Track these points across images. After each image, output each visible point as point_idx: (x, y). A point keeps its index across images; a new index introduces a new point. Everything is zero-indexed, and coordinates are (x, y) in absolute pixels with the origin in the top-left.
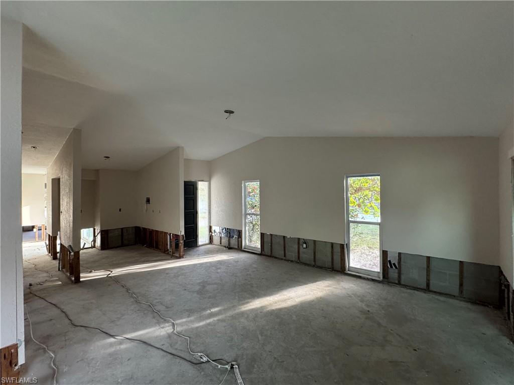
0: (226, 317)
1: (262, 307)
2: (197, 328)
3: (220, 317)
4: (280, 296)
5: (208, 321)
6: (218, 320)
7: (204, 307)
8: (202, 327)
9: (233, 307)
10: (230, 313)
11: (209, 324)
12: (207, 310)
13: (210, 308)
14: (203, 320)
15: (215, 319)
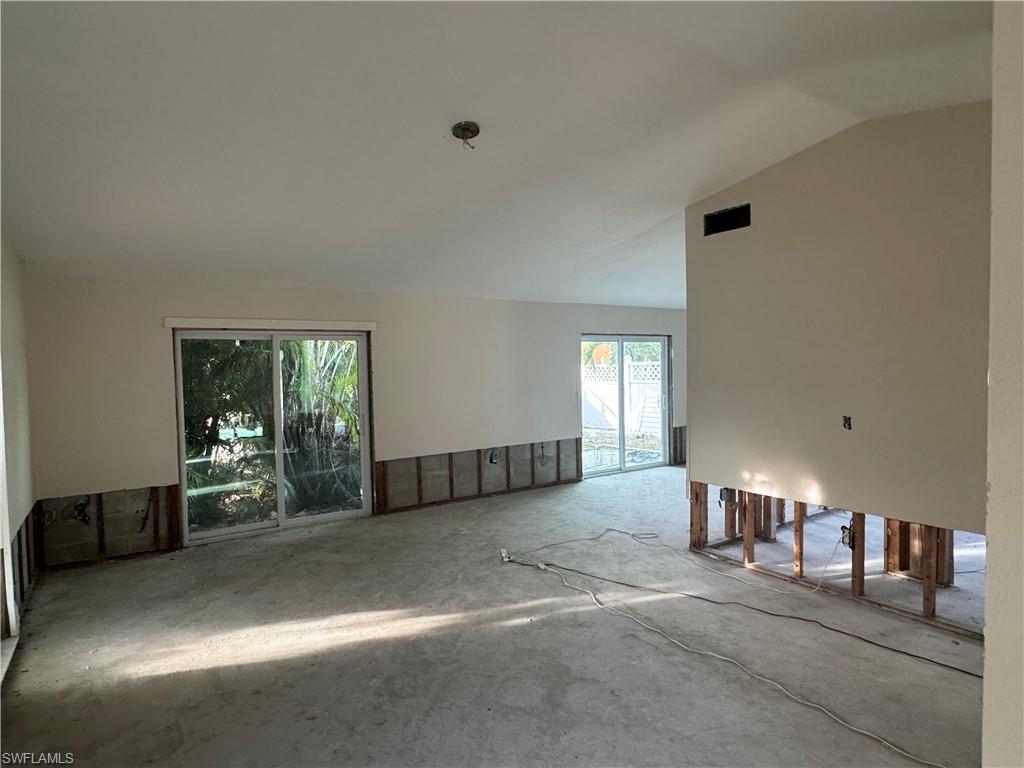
0: (501, 606)
1: (420, 615)
2: (555, 596)
3: (513, 607)
4: (347, 637)
5: (535, 603)
6: (517, 602)
7: (545, 629)
8: (545, 597)
9: (479, 623)
10: (490, 611)
11: (534, 598)
12: (537, 621)
13: (531, 625)
14: (545, 605)
15: (521, 605)
